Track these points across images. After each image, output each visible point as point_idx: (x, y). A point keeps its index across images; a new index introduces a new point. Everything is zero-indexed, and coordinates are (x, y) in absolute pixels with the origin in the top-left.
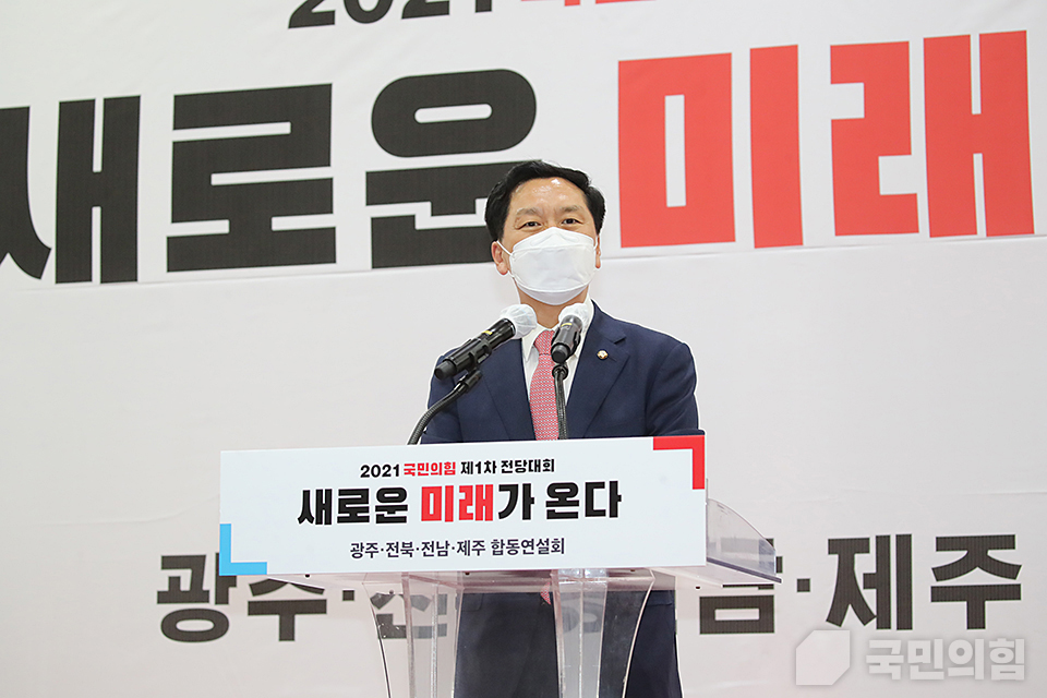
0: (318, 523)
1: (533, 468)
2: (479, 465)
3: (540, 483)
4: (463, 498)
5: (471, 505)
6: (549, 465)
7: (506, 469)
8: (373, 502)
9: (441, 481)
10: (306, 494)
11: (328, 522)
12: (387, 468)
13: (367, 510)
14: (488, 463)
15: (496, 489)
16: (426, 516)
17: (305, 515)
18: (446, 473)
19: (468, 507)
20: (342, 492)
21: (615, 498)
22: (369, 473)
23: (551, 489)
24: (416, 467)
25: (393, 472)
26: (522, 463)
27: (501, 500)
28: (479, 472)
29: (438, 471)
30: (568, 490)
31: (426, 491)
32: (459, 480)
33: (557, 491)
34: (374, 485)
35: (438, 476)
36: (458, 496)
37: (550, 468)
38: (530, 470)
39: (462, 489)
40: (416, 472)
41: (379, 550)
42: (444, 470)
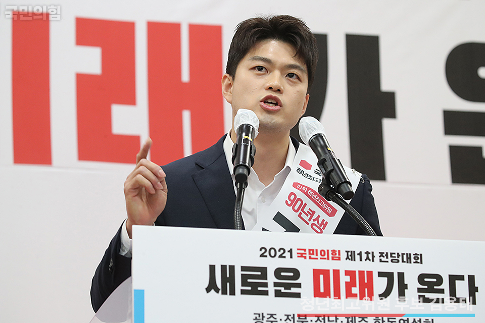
0: (223, 293)
1: (405, 259)
2: (360, 254)
3: (411, 274)
4: (349, 280)
5: (355, 286)
6: (418, 258)
7: (383, 259)
8: (271, 279)
9: (329, 265)
10: (212, 268)
11: (233, 293)
12: (282, 251)
13: (266, 285)
14: (367, 253)
15: (375, 275)
16: (317, 294)
17: (212, 286)
18: (333, 259)
19: (353, 288)
20: (244, 268)
21: (473, 290)
22: (267, 254)
23: (421, 278)
24: (307, 252)
25: (287, 254)
26: (396, 255)
27: (380, 284)
28: (361, 260)
29: (326, 257)
30: (435, 280)
31: (317, 273)
32: (344, 265)
33: (426, 280)
34: (272, 265)
35: (326, 260)
36: (344, 279)
37: (419, 261)
38: (403, 261)
39: (347, 273)
40: (308, 256)
41: (278, 320)
42: (331, 256)
